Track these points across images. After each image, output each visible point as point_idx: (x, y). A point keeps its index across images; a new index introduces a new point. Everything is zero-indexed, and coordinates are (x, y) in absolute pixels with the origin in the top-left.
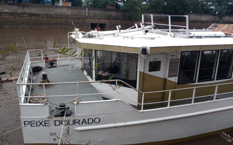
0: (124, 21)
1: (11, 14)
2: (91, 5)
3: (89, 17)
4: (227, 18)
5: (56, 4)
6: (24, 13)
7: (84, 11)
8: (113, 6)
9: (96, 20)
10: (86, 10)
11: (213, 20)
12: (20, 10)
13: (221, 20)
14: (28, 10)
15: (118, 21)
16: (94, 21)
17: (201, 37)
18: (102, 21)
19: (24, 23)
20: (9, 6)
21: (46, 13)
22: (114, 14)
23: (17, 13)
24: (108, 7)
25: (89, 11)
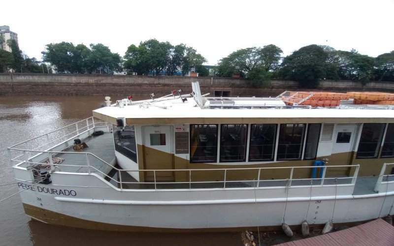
0: (248, 89)
1: (150, 85)
2: (217, 75)
3: (214, 85)
4: (372, 85)
5: (186, 75)
6: (159, 84)
7: (209, 80)
8: (237, 74)
9: (221, 88)
10: (211, 79)
11: (353, 86)
12: (156, 81)
13: (364, 87)
14: (162, 81)
15: (242, 89)
16: (218, 89)
17: (250, 107)
18: (226, 89)
19: (159, 92)
20: (148, 79)
21: (176, 83)
22: (238, 82)
23: (154, 84)
24: (234, 76)
25: (214, 80)
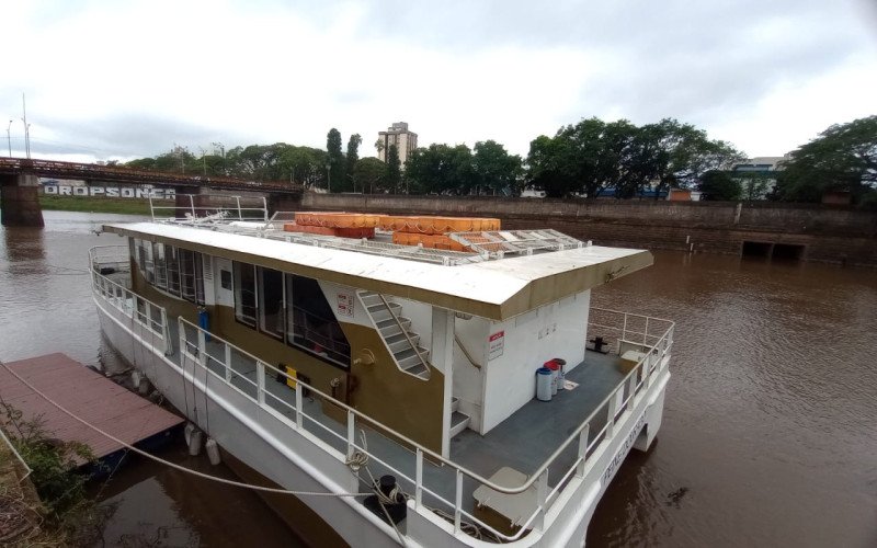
1: (565, 218)
3: (743, 226)
6: (587, 217)
7: (728, 212)
8: (840, 194)
9: (767, 236)
10: (735, 207)
12: (581, 211)
14: (594, 211)
16: (758, 237)
20: (563, 205)
21: (628, 216)
22: (841, 218)
23: (574, 217)
25: (746, 211)
